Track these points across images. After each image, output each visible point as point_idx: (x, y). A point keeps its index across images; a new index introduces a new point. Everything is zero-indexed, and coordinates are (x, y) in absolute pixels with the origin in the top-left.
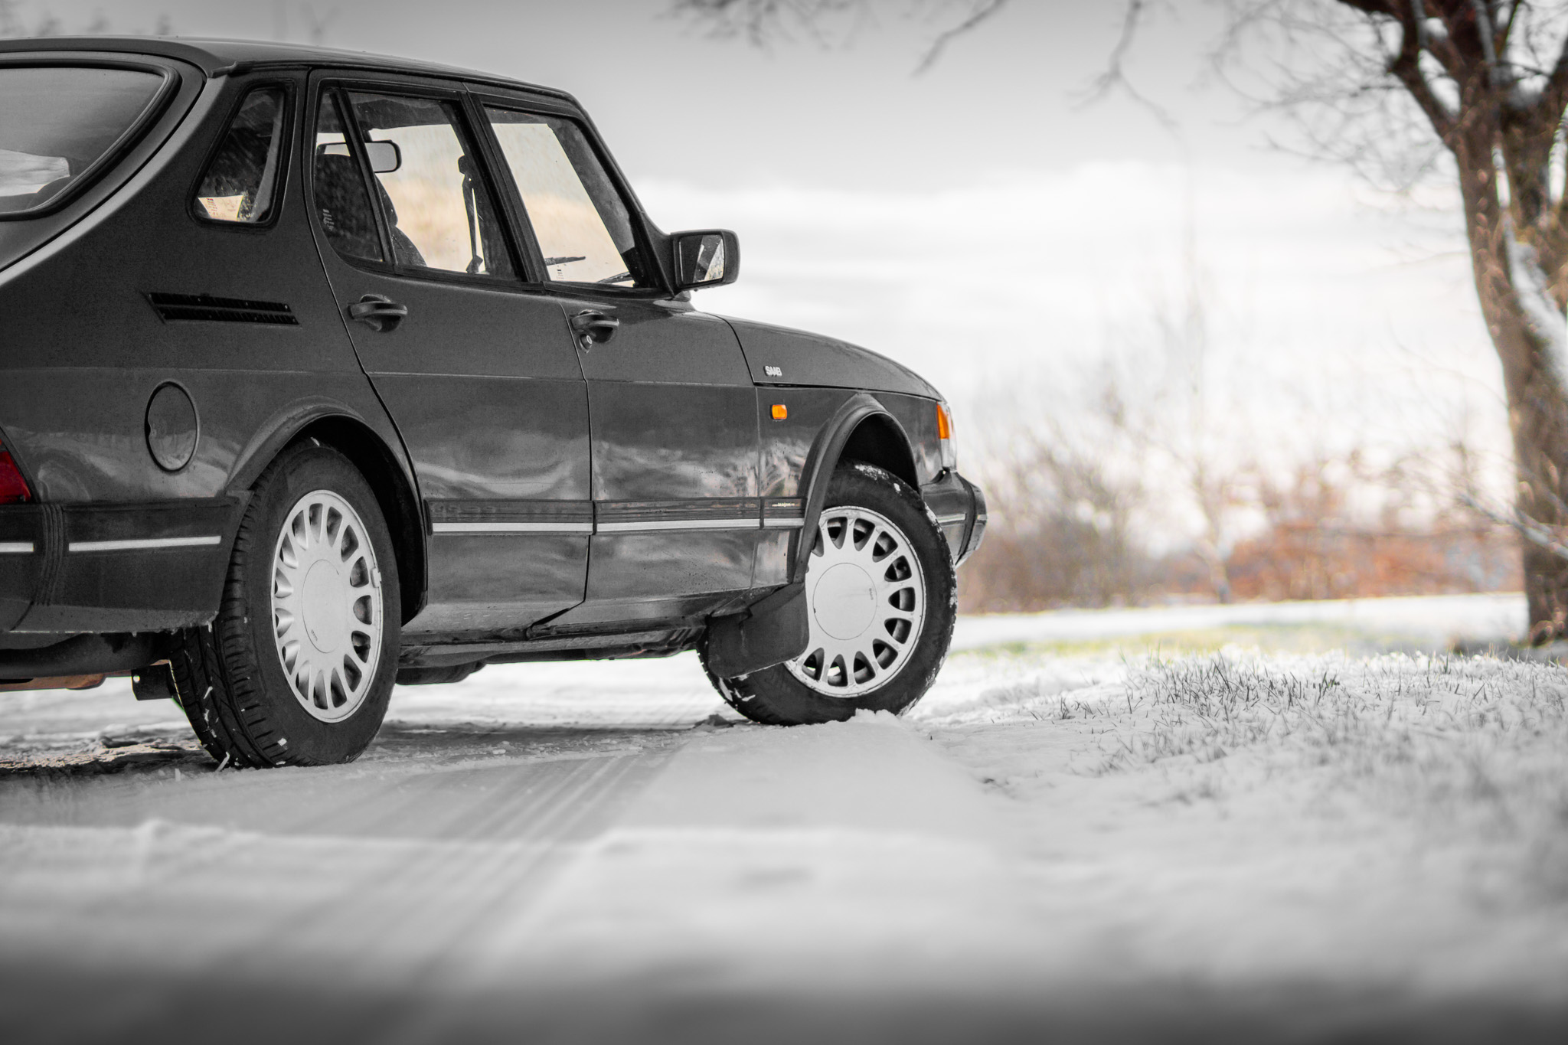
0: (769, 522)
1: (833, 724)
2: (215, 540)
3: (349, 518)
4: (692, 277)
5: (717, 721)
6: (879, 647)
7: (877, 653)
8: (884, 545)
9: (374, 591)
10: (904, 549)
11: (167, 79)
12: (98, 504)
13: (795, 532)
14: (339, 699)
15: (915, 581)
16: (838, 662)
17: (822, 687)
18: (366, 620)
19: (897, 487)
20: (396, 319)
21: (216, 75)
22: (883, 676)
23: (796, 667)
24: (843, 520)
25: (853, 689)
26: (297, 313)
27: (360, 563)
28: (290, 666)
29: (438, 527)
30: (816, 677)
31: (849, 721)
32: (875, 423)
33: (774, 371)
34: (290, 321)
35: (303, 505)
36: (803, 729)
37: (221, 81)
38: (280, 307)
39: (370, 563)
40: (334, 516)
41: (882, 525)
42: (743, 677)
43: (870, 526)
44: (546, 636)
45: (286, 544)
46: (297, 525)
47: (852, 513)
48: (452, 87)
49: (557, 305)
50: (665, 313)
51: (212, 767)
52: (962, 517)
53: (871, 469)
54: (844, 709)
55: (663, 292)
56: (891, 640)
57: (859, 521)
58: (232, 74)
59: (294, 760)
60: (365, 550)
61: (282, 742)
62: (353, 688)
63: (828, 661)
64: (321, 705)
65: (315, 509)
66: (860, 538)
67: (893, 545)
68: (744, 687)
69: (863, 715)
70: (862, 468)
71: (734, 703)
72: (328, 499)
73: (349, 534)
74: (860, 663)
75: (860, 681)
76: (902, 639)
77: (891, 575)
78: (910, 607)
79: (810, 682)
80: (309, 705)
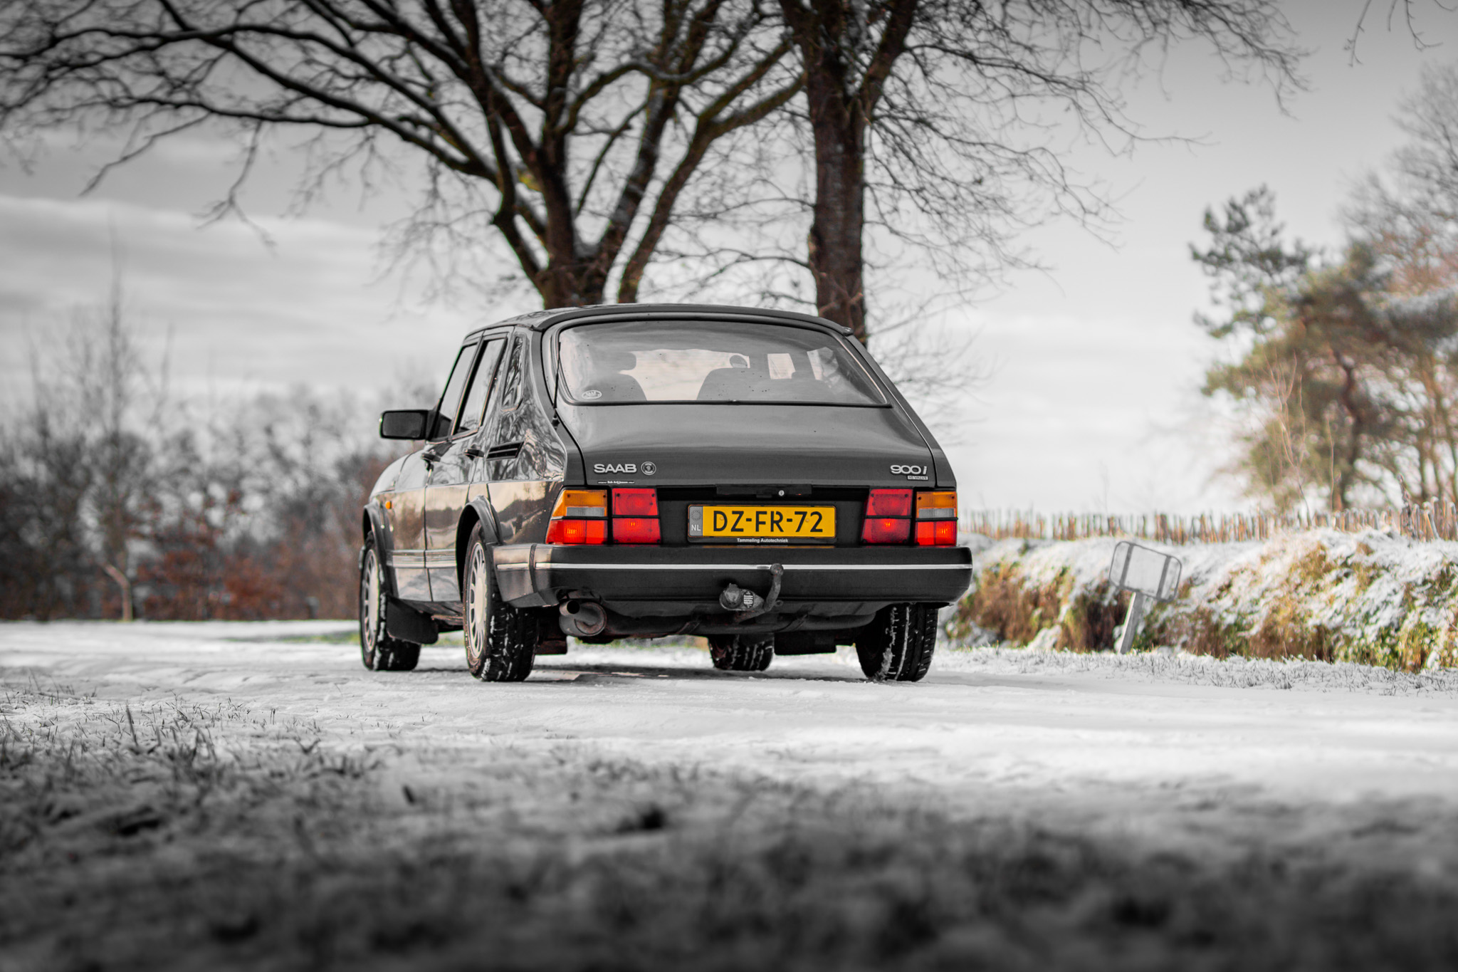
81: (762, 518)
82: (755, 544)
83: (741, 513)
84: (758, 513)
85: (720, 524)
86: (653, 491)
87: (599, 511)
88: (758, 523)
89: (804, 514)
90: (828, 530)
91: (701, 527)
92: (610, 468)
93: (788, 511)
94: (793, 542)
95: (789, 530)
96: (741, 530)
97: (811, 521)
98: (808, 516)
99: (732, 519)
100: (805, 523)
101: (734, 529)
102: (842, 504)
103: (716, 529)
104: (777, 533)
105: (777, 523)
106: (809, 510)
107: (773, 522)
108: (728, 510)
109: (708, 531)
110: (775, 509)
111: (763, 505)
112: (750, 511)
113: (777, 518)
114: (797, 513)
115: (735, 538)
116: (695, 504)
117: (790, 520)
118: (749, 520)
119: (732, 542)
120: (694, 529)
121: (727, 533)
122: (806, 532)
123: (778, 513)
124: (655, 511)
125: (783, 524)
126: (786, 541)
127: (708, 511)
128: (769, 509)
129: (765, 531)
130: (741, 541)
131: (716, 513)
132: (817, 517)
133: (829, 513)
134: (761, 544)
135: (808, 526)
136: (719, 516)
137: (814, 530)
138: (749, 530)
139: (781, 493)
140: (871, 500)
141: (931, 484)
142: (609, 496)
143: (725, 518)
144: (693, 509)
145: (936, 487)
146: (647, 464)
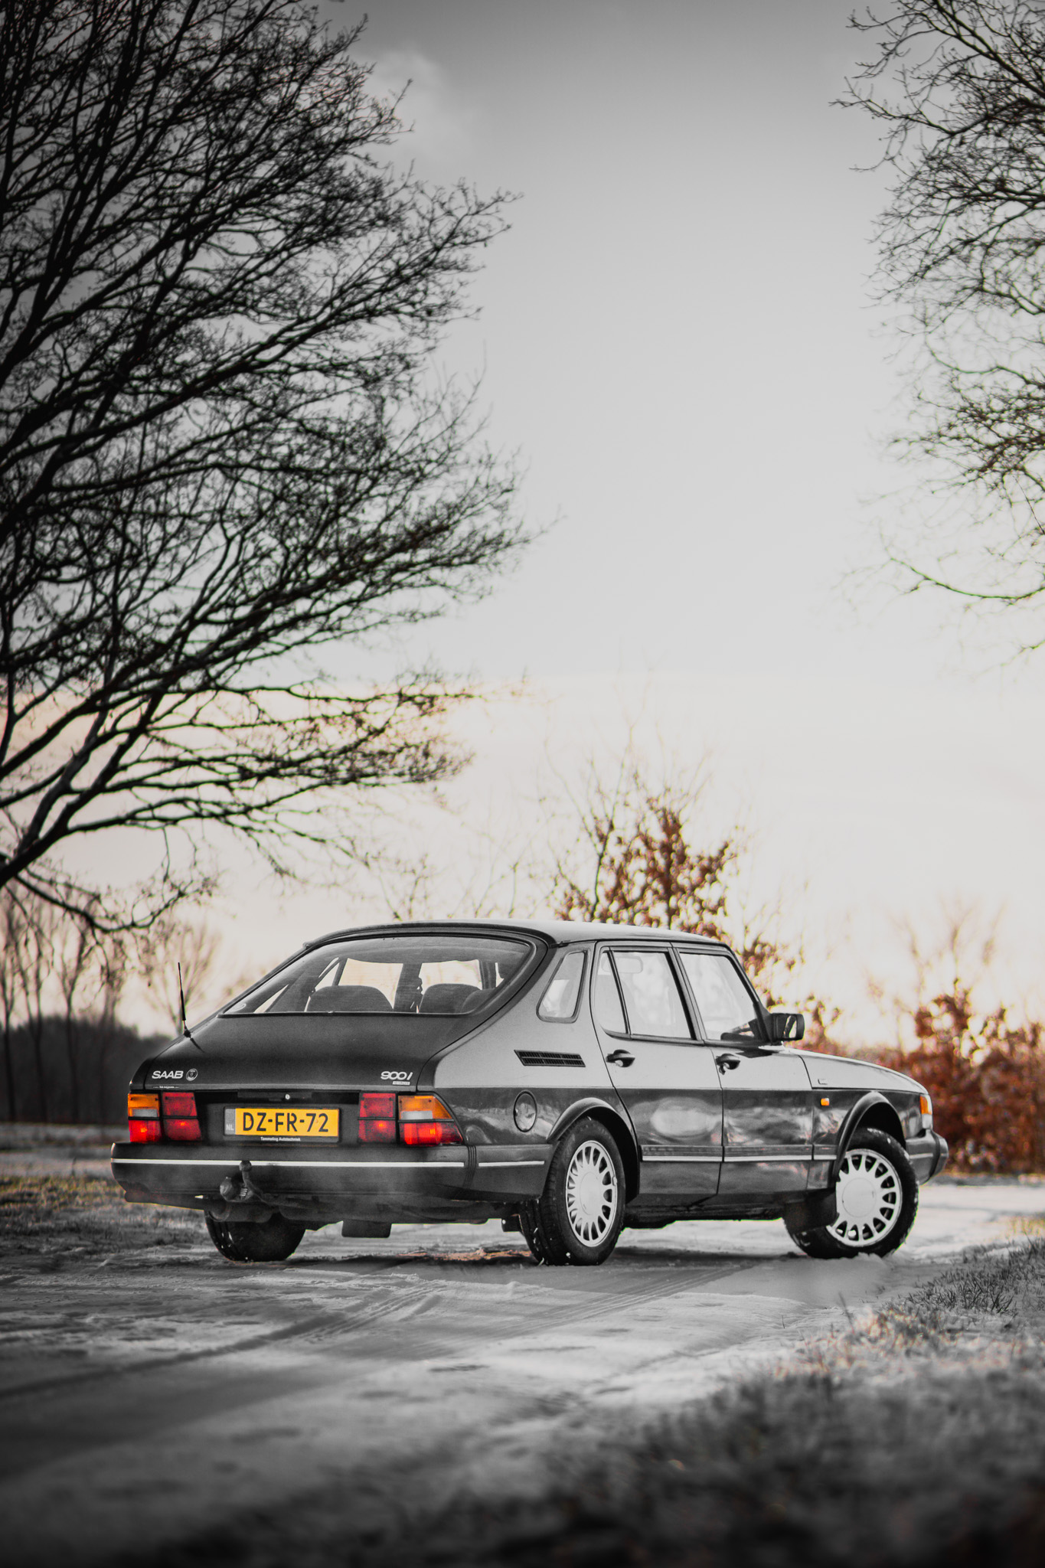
0: (817, 1157)
1: (844, 1260)
2: (542, 1163)
3: (603, 1154)
5: (792, 1256)
6: (876, 1222)
7: (875, 1225)
8: (881, 1170)
9: (613, 1187)
10: (891, 1172)
13: (832, 1162)
14: (595, 1236)
15: (897, 1189)
16: (855, 1228)
17: (845, 1241)
18: (609, 1200)
19: (889, 1141)
20: (630, 1061)
22: (878, 1236)
23: (832, 1230)
24: (860, 1157)
25: (862, 1242)
26: (584, 1059)
27: (608, 1174)
28: (573, 1220)
29: (645, 1158)
30: (842, 1236)
31: (856, 1259)
32: (881, 1106)
33: (824, 1082)
34: (581, 1064)
35: (582, 1147)
36: (833, 1262)
38: (577, 1056)
39: (612, 1175)
40: (597, 1152)
41: (881, 1159)
42: (804, 1235)
43: (874, 1160)
44: (700, 1209)
45: (574, 1165)
46: (579, 1156)
47: (865, 1153)
48: (665, 946)
50: (768, 1052)
51: (536, 1264)
52: (930, 1155)
53: (875, 1131)
54: (851, 1252)
55: (767, 1041)
56: (883, 1219)
57: (868, 1157)
59: (572, 1264)
60: (610, 1168)
61: (568, 1254)
62: (602, 1230)
63: (849, 1227)
64: (586, 1237)
65: (588, 1149)
66: (869, 1166)
67: (885, 1170)
68: (805, 1239)
69: (863, 1256)
70: (870, 1130)
71: (801, 1246)
72: (593, 1145)
73: (603, 1161)
74: (867, 1230)
75: (865, 1238)
76: (889, 1218)
77: (884, 1185)
78: (893, 1201)
79: (839, 1238)
80: (581, 1238)
81: (281, 1119)
82: (275, 1142)
83: (264, 1115)
84: (278, 1115)
85: (248, 1126)
86: (192, 1095)
87: (153, 1113)
88: (278, 1123)
89: (314, 1115)
90: (333, 1131)
91: (234, 1127)
92: (165, 1075)
93: (301, 1113)
94: (304, 1140)
95: (302, 1130)
96: (264, 1130)
97: (319, 1121)
98: (317, 1117)
99: (257, 1119)
100: (314, 1124)
101: (259, 1129)
102: (345, 1107)
103: (245, 1129)
104: (292, 1132)
105: (292, 1123)
106: (318, 1112)
107: (289, 1122)
108: (254, 1112)
109: (239, 1131)
110: (291, 1111)
111: (281, 1107)
112: (271, 1113)
113: (292, 1119)
114: (308, 1115)
115: (259, 1137)
116: (230, 1107)
117: (302, 1121)
118: (270, 1121)
119: (257, 1140)
120: (229, 1128)
121: (254, 1132)
122: (315, 1132)
123: (293, 1115)
124: (194, 1112)
125: (297, 1125)
126: (299, 1140)
127: (239, 1112)
128: (285, 1111)
129: (283, 1130)
130: (263, 1139)
131: (245, 1114)
132: (323, 1118)
133: (333, 1114)
134: (280, 1142)
135: (317, 1125)
136: (248, 1118)
137: (321, 1130)
138: (270, 1129)
139: (288, 1097)
140: (362, 1103)
141: (413, 1089)
142: (160, 1100)
143: (252, 1119)
144: (228, 1111)
145: (417, 1093)
146: (192, 1071)
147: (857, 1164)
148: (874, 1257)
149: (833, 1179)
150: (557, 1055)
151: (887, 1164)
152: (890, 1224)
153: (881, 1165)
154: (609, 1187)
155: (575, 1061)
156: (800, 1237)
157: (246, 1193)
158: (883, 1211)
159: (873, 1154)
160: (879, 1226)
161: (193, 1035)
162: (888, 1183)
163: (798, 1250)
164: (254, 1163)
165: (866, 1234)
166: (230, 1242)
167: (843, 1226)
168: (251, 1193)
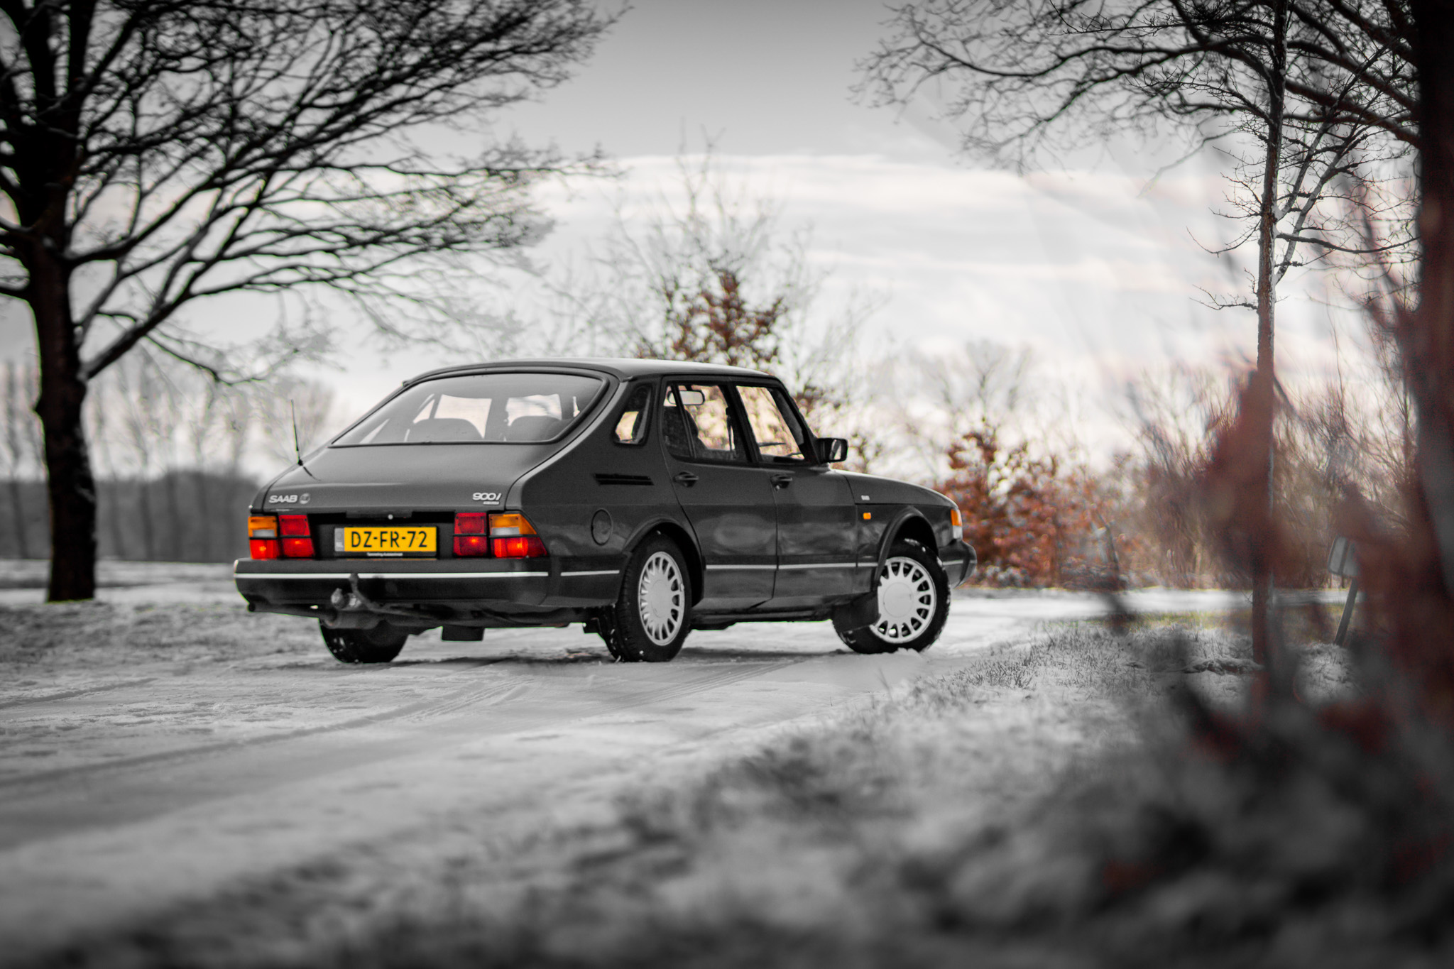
0: (860, 565)
1: (885, 655)
2: (617, 572)
3: (671, 563)
4: (828, 459)
5: (839, 652)
6: (914, 621)
7: (913, 623)
8: (917, 575)
9: (681, 593)
10: (926, 577)
11: (604, 383)
12: (574, 558)
13: (874, 569)
14: (665, 636)
15: (931, 591)
16: (895, 627)
17: (887, 638)
18: (677, 604)
19: (924, 549)
20: (694, 481)
21: (624, 381)
22: (915, 634)
23: (874, 628)
24: (899, 564)
25: (901, 639)
26: (653, 480)
27: (675, 582)
28: (645, 622)
29: (708, 566)
30: (884, 633)
31: (896, 653)
32: (915, 519)
33: (865, 498)
34: (650, 484)
35: (653, 558)
36: (876, 656)
37: (626, 384)
38: (645, 478)
39: (680, 581)
40: (665, 563)
41: (917, 566)
42: (850, 632)
43: (911, 567)
44: (758, 612)
45: (645, 574)
46: (650, 566)
47: (904, 561)
48: (723, 379)
49: (764, 473)
50: (816, 473)
51: (613, 661)
52: (961, 562)
53: (912, 541)
54: (892, 648)
55: (815, 464)
56: (919, 618)
57: (906, 564)
58: (630, 381)
59: (646, 659)
60: (677, 576)
61: (641, 652)
62: (671, 632)
63: (890, 626)
64: (657, 637)
65: (658, 560)
66: (906, 572)
67: (921, 575)
68: (851, 637)
69: (902, 651)
70: (907, 540)
71: (847, 643)
72: (662, 555)
73: (671, 569)
74: (905, 628)
75: (905, 635)
76: (924, 617)
77: (920, 589)
78: (928, 603)
79: (881, 636)
80: (652, 638)
81: (385, 536)
82: (380, 556)
83: (369, 533)
84: (382, 533)
85: (356, 543)
86: (305, 518)
87: (271, 533)
88: (382, 540)
89: (414, 533)
90: (431, 546)
91: (343, 544)
92: (280, 499)
93: (403, 531)
94: (407, 555)
95: (404, 546)
96: (370, 546)
97: (419, 538)
98: (417, 535)
99: (364, 537)
100: (415, 541)
101: (366, 546)
102: (442, 526)
103: (354, 546)
104: (395, 548)
105: (395, 540)
106: (418, 529)
107: (392, 539)
108: (361, 530)
109: (348, 548)
110: (394, 529)
111: (385, 526)
112: (376, 531)
113: (395, 536)
114: (409, 532)
115: (365, 553)
116: (340, 527)
117: (404, 538)
118: (376, 538)
119: (362, 556)
120: (338, 546)
121: (361, 549)
122: (415, 548)
123: (396, 532)
124: (308, 532)
125: (399, 541)
126: (401, 554)
127: (348, 531)
128: (389, 529)
129: (387, 547)
130: (370, 555)
131: (353, 533)
132: (422, 535)
133: (431, 532)
134: (384, 557)
135: (418, 542)
136: (355, 536)
137: (421, 546)
138: (375, 546)
139: (390, 517)
140: (457, 521)
141: (501, 507)
142: (278, 521)
143: (359, 537)
144: (337, 531)
145: (505, 511)
146: (306, 495)
147: (896, 570)
148: (912, 652)
149: (875, 584)
150: (630, 477)
151: (923, 570)
152: (926, 623)
153: (917, 571)
154: (677, 592)
155: (645, 481)
156: (846, 636)
157: (354, 602)
158: (919, 611)
159: (910, 561)
160: (916, 624)
161: (306, 465)
162: (924, 587)
163: (844, 647)
164: (361, 576)
165: (905, 632)
166: (341, 647)
167: (884, 626)
168: (359, 602)
